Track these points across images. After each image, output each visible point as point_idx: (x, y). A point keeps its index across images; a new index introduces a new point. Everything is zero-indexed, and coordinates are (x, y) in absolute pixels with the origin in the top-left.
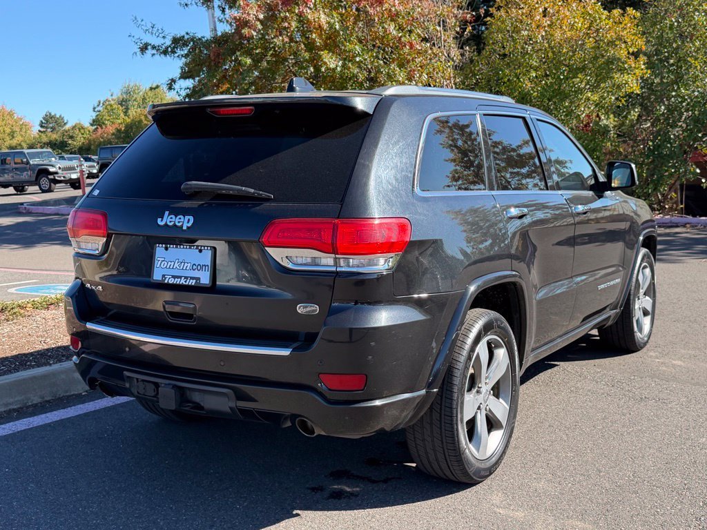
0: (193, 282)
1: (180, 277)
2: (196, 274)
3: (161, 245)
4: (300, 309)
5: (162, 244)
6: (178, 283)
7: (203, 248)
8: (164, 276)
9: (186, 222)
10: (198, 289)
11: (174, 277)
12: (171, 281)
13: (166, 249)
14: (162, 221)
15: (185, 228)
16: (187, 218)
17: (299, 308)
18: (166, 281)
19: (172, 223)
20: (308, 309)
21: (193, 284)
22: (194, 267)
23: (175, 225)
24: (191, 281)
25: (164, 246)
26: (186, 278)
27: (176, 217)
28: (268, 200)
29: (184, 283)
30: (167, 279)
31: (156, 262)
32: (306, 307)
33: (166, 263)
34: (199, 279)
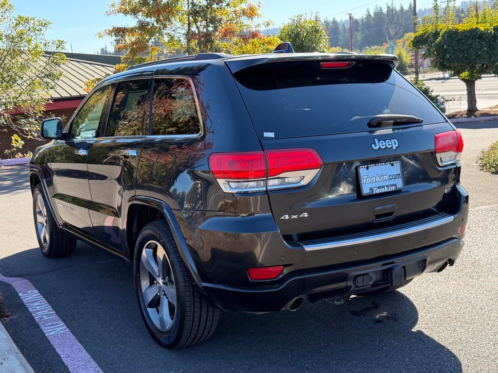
0: (393, 188)
1: (383, 187)
5: (364, 165)
6: (383, 191)
8: (371, 189)
11: (379, 188)
12: (378, 191)
13: (367, 168)
14: (376, 146)
15: (394, 148)
18: (374, 193)
19: (385, 146)
21: (393, 189)
24: (392, 187)
25: (366, 166)
26: (388, 186)
27: (385, 141)
29: (387, 190)
30: (375, 191)
31: (362, 180)
33: (370, 179)
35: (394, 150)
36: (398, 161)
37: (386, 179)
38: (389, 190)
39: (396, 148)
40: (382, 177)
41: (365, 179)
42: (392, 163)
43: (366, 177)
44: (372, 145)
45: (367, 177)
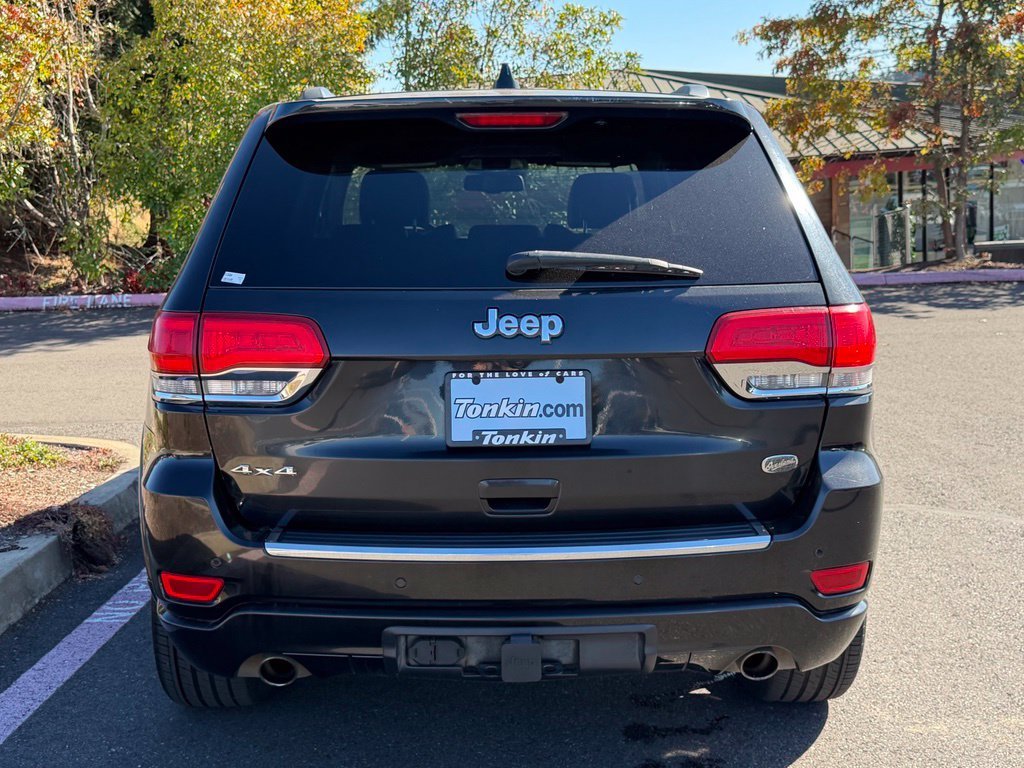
0: (552, 439)
1: (520, 432)
2: (554, 422)
3: (462, 375)
4: (769, 466)
5: (466, 372)
6: (515, 442)
7: (566, 373)
8: (476, 432)
9: (548, 328)
10: (565, 450)
12: (499, 441)
13: (476, 381)
15: (546, 338)
16: (546, 319)
17: (766, 465)
18: (486, 442)
20: (783, 464)
22: (549, 411)
23: (519, 335)
25: (470, 375)
28: (693, 279)
29: (531, 442)
32: (779, 461)
34: (562, 431)
35: (546, 343)
36: (581, 373)
37: (534, 414)
38: (537, 442)
39: (552, 338)
40: (520, 406)
41: (462, 408)
42: (558, 374)
43: (466, 402)
44: (476, 324)
45: (471, 401)
